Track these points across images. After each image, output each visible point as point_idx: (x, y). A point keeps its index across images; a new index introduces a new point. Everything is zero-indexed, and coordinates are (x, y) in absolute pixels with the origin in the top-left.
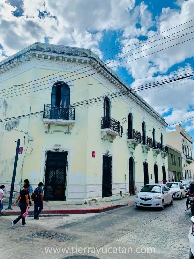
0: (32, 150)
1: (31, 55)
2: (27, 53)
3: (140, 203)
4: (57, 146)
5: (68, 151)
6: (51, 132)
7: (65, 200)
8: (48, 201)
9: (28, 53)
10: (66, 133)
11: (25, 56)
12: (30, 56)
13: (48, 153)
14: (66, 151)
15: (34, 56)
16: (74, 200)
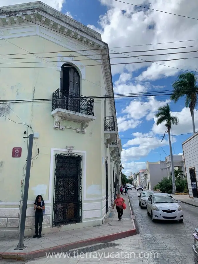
0: (39, 151)
1: (35, 17)
2: (29, 11)
3: (163, 217)
4: (70, 148)
5: (82, 156)
6: (62, 128)
7: (81, 222)
8: (60, 226)
9: (29, 13)
10: (79, 131)
11: (24, 15)
12: (32, 17)
13: (59, 158)
14: (80, 155)
15: (37, 19)
16: (91, 220)
